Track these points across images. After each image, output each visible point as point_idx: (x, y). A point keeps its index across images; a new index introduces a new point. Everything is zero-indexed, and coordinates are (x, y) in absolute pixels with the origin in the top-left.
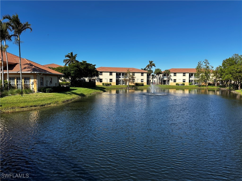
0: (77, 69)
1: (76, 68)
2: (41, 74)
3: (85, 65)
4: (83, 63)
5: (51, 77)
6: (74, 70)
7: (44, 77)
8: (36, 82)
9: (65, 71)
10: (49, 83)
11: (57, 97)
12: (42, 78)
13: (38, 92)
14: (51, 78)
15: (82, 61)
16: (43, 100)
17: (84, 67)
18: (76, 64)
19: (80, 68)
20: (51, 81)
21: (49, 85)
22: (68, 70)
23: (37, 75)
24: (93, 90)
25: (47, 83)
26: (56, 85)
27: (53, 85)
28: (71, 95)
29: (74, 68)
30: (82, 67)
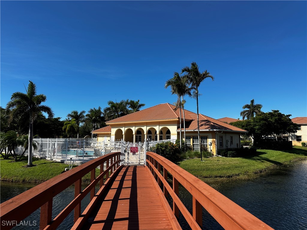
0: (265, 124)
1: (264, 122)
2: (221, 132)
3: (276, 116)
4: (274, 113)
5: (231, 135)
6: (260, 125)
7: (224, 135)
8: (214, 142)
9: (247, 126)
10: (229, 143)
11: (245, 164)
12: (222, 137)
13: (217, 155)
14: (232, 137)
15: (272, 111)
16: (229, 168)
17: (276, 119)
18: (263, 116)
19: (270, 121)
20: (231, 141)
21: (229, 147)
22: (251, 125)
23: (216, 133)
24: (292, 154)
25: (227, 144)
26: (237, 146)
27: (234, 146)
28: (263, 162)
29: (260, 122)
30: (272, 120)
